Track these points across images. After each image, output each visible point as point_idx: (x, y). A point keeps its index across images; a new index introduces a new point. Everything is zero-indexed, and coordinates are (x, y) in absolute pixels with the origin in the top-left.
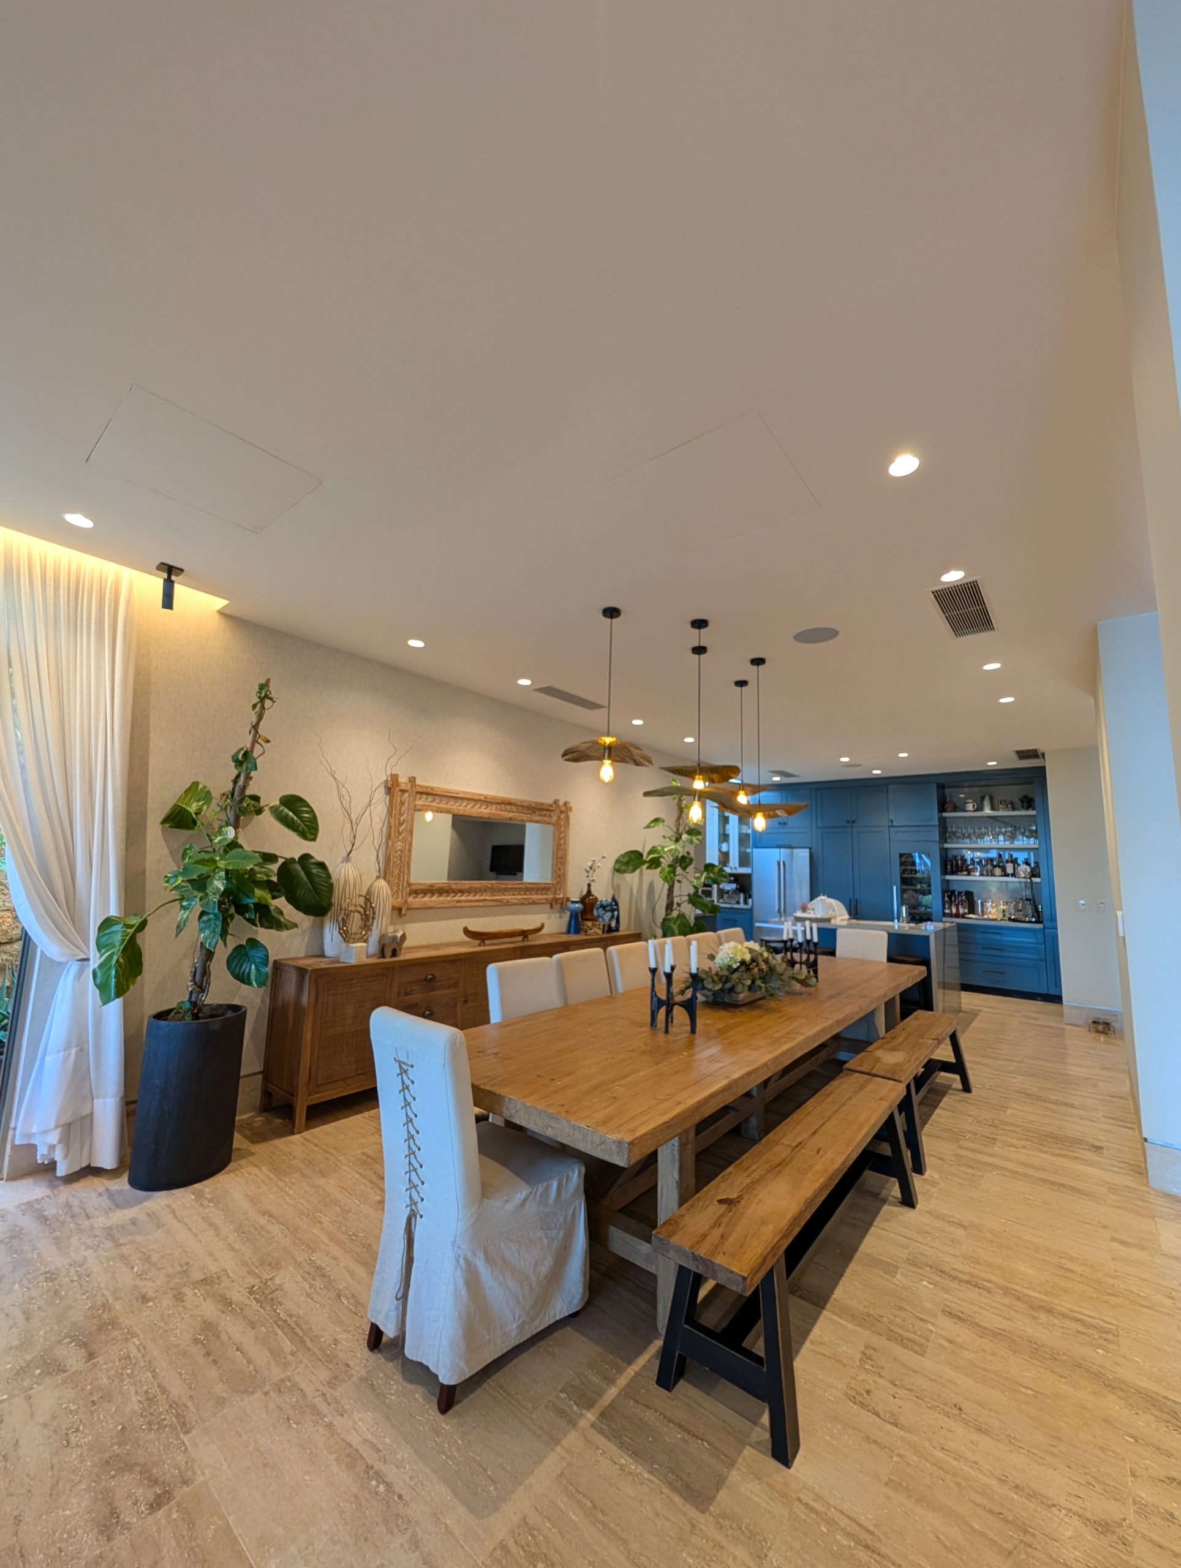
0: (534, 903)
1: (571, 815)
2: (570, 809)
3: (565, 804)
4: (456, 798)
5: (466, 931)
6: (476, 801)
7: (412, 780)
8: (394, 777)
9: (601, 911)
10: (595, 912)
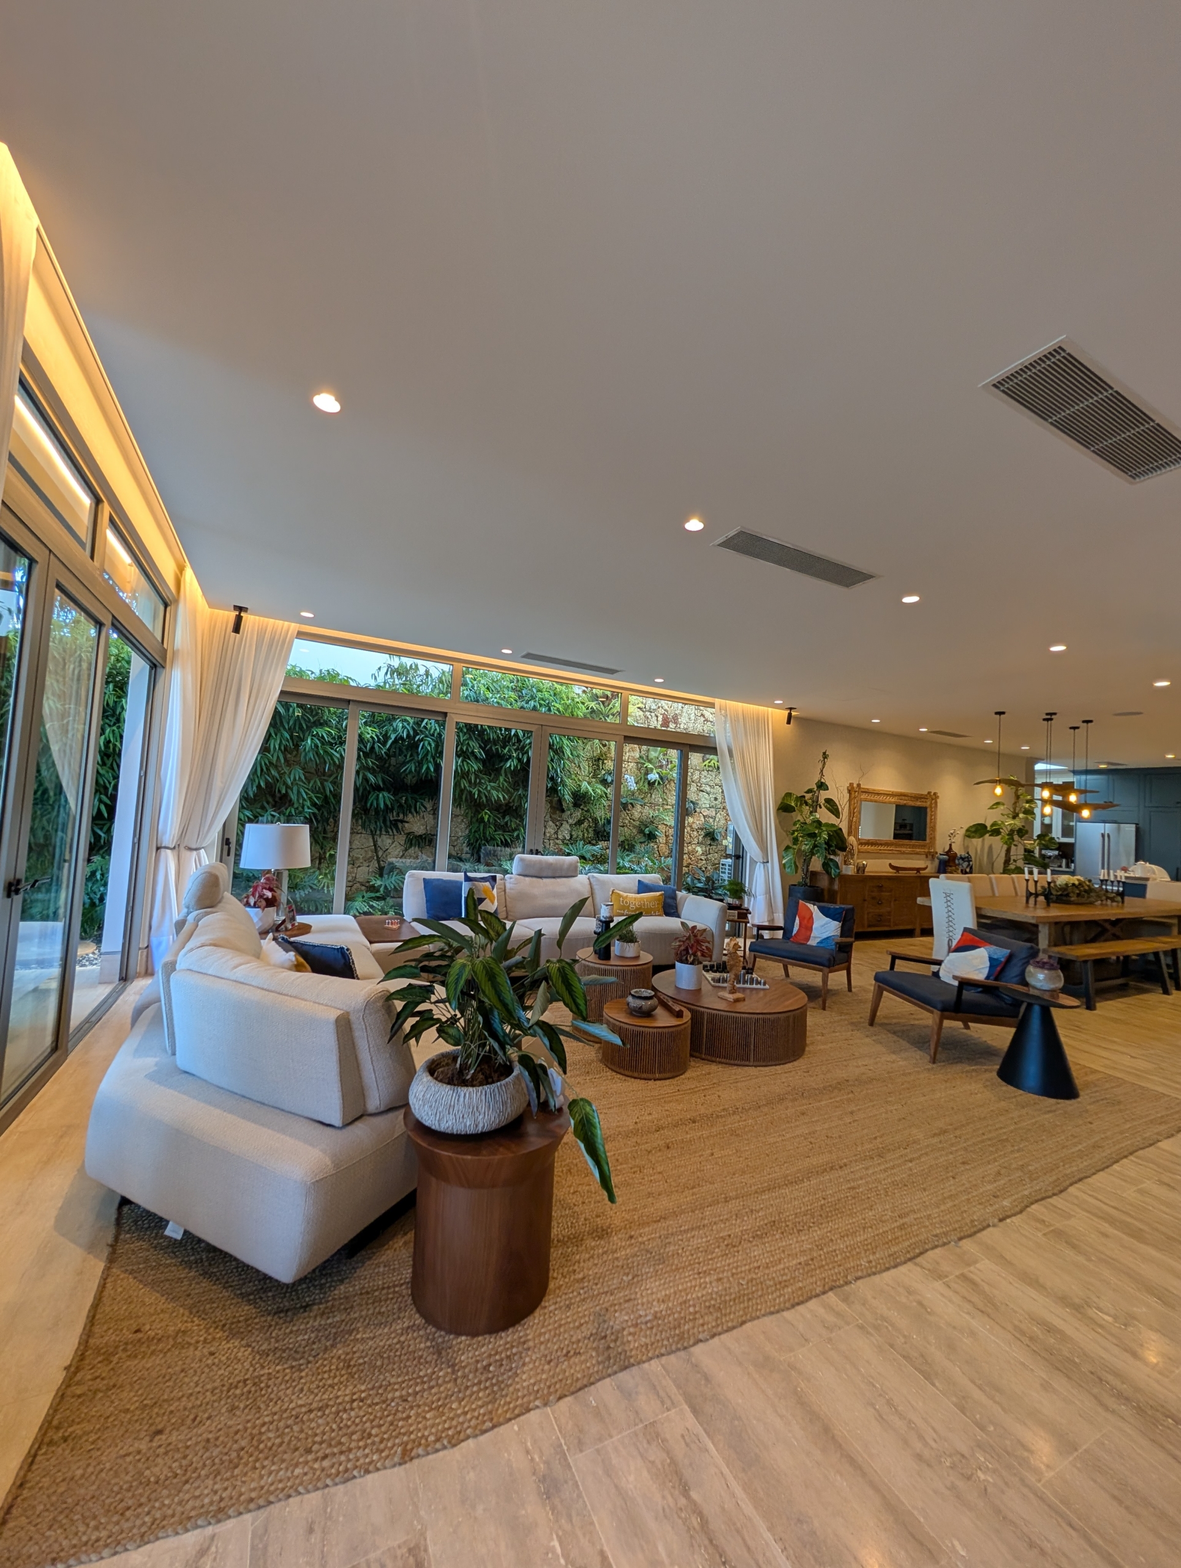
0: (917, 853)
1: (938, 800)
2: (938, 797)
3: (935, 794)
4: (878, 794)
5: (890, 865)
6: (888, 795)
7: (859, 785)
8: (851, 784)
9: (961, 861)
10: (957, 862)
